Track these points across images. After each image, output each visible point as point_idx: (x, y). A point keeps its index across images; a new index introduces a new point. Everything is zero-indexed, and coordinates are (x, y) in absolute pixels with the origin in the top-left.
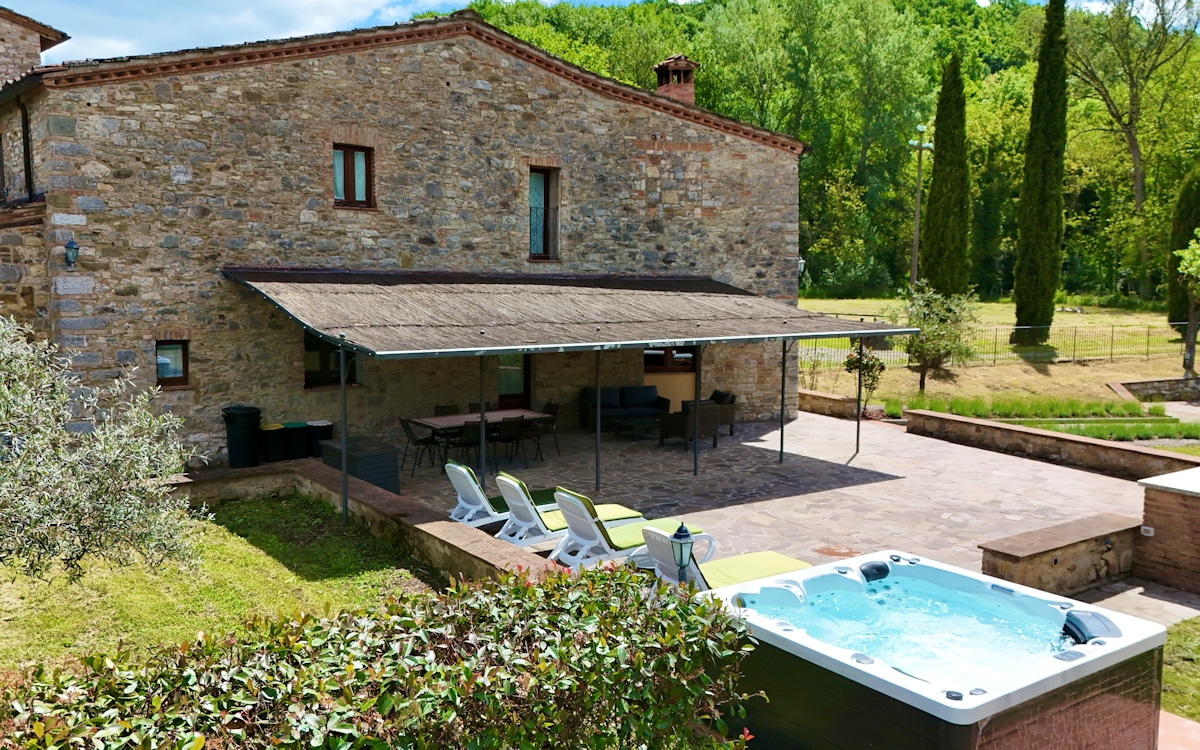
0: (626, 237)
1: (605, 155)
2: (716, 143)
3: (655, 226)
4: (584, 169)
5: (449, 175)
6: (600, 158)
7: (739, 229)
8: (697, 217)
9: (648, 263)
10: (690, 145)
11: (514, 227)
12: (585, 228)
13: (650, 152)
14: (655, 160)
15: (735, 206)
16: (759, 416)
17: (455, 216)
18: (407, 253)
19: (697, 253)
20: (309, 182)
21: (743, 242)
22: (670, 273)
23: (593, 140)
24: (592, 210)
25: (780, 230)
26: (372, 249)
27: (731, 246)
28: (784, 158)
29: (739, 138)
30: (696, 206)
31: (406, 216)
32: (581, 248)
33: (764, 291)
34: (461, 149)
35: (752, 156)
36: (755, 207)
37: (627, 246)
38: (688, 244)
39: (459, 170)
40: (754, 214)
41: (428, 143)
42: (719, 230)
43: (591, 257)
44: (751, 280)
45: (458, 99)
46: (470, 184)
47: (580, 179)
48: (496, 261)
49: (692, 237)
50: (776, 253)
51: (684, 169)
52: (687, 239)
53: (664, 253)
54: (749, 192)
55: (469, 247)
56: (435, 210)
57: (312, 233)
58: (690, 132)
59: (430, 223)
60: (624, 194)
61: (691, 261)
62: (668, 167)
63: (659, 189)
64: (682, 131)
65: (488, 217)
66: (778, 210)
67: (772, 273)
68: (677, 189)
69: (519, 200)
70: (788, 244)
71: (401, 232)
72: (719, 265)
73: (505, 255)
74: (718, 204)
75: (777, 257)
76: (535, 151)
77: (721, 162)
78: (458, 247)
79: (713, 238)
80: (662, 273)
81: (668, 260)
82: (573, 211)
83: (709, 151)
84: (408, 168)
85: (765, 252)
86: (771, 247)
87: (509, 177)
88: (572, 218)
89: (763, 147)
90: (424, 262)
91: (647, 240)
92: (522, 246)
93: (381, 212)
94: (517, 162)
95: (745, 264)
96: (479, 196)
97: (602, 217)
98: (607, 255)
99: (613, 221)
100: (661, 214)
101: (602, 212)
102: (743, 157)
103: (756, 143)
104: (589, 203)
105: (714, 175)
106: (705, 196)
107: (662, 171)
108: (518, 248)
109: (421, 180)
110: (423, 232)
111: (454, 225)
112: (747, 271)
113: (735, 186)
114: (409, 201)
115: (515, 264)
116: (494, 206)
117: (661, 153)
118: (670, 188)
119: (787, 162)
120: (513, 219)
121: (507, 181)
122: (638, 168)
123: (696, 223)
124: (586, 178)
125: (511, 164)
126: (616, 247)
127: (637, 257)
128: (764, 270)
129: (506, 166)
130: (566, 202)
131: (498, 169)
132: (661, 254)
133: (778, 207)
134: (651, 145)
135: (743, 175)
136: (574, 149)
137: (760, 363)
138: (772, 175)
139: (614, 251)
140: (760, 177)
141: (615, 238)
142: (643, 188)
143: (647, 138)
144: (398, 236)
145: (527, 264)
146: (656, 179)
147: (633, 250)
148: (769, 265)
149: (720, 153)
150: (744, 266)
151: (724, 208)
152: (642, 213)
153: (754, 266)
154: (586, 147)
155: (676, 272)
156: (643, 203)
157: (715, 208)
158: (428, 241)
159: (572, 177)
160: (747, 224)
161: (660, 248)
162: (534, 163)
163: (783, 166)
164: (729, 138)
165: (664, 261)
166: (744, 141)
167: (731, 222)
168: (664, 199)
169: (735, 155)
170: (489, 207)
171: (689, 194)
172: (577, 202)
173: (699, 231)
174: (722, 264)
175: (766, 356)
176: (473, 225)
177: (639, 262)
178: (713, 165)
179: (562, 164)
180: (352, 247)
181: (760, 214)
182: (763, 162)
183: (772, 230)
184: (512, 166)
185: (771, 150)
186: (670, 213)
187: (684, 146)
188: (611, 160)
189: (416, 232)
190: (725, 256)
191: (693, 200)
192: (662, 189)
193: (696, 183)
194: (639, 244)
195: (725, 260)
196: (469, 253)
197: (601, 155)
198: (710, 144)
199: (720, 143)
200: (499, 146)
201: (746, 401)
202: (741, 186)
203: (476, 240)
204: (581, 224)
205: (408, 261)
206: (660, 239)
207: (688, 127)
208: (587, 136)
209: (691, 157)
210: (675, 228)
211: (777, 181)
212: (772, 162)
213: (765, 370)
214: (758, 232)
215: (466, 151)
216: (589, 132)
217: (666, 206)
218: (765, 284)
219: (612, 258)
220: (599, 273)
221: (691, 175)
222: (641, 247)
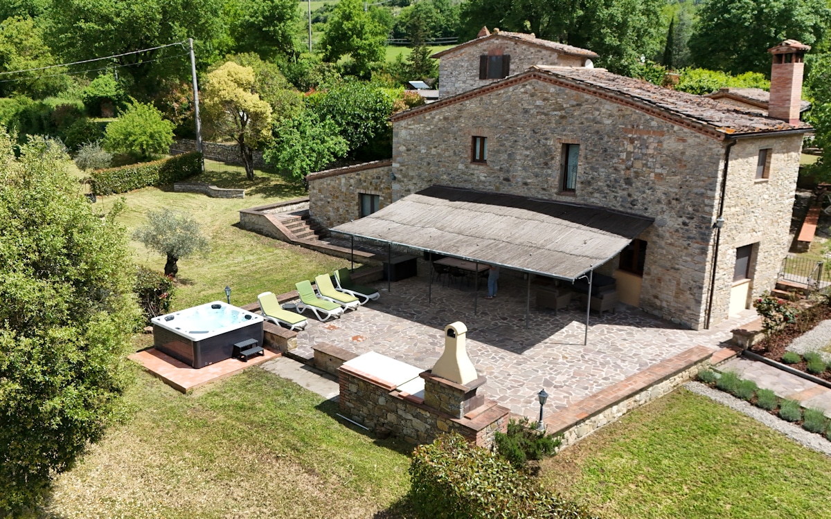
0: (613, 187)
1: (609, 137)
2: (668, 131)
3: (628, 181)
4: (595, 145)
5: (519, 149)
6: (606, 139)
7: (676, 190)
8: (651, 179)
9: (623, 204)
10: (652, 132)
11: (550, 175)
12: (592, 178)
13: (630, 136)
14: (632, 141)
15: (675, 174)
16: (672, 319)
17: (520, 168)
18: (498, 184)
19: (650, 202)
21: (677, 199)
22: (633, 212)
23: (603, 128)
24: (598, 168)
25: (702, 194)
26: (484, 182)
27: (669, 201)
28: (712, 143)
29: (683, 128)
30: (652, 172)
31: (499, 168)
32: (590, 189)
33: (686, 235)
34: (525, 136)
35: (691, 141)
36: (688, 177)
37: (613, 191)
38: (645, 195)
39: (523, 146)
40: (686, 181)
41: (510, 134)
42: (663, 189)
43: (596, 195)
44: (679, 226)
45: (526, 111)
46: (528, 153)
47: (592, 151)
48: (538, 192)
49: (647, 191)
50: (698, 211)
51: (647, 148)
52: (644, 192)
53: (632, 199)
54: (685, 166)
55: (526, 184)
56: (511, 165)
57: (463, 173)
58: (654, 123)
59: (508, 171)
60: (615, 160)
61: (646, 206)
62: (638, 145)
63: (632, 159)
64: (649, 122)
65: (536, 170)
66: (703, 181)
67: (692, 224)
68: (642, 160)
69: (553, 162)
70: (706, 205)
71: (496, 175)
72: (661, 212)
73: (544, 189)
74: (665, 172)
75: (697, 214)
76: (565, 135)
77: (670, 144)
78: (520, 184)
79: (659, 194)
80: (629, 211)
81: (633, 203)
82: (585, 169)
83: (663, 136)
84: (501, 146)
85: (690, 209)
86: (694, 206)
87: (550, 150)
88: (584, 172)
89: (698, 134)
90: (505, 189)
91: (624, 190)
92: (553, 185)
93: (488, 166)
94: (554, 141)
95: (676, 214)
96: (533, 159)
97: (603, 172)
98: (603, 195)
99: (608, 176)
100: (632, 175)
101: (603, 170)
102: (684, 141)
103: (693, 131)
104: (596, 164)
105: (665, 152)
106: (657, 166)
107: (635, 148)
108: (551, 187)
109: (506, 151)
110: (506, 175)
111: (519, 173)
112: (677, 220)
113: (677, 160)
114: (500, 161)
115: (549, 195)
116: (540, 164)
117: (635, 136)
118: (638, 159)
119: (714, 146)
120: (549, 171)
121: (548, 153)
122: (623, 144)
123: (651, 182)
124: (596, 150)
125: (550, 143)
126: (608, 191)
127: (618, 199)
128: (687, 221)
129: (548, 144)
130: (581, 163)
131: (543, 146)
132: (629, 199)
133: (703, 178)
134: (631, 132)
135: (683, 153)
136: (589, 133)
137: (678, 284)
138: (702, 154)
139: (607, 193)
140: (694, 155)
141: (608, 186)
142: (624, 157)
143: (629, 127)
144: (494, 177)
145: (555, 195)
146: (631, 153)
147: (616, 194)
148: (692, 218)
149: (670, 138)
150: (675, 216)
151: (667, 175)
152: (623, 172)
153: (681, 217)
154: (597, 132)
155: (637, 212)
156: (623, 167)
157: (662, 174)
158: (507, 180)
159: (586, 149)
160: (681, 188)
161: (629, 195)
162: (563, 142)
163: (710, 149)
164: (676, 128)
165: (631, 204)
166: (686, 130)
167: (671, 185)
168: (634, 165)
169: (679, 140)
170: (537, 164)
171: (649, 163)
172: (588, 163)
173: (651, 188)
174: (663, 212)
175: (682, 281)
176: (529, 173)
177: (618, 202)
178: (665, 146)
179: (580, 142)
180: (476, 180)
181: (690, 181)
182: (697, 145)
183: (696, 194)
185: (703, 137)
186: (637, 175)
187: (648, 132)
188: (611, 140)
189: (502, 176)
190: (665, 207)
191: (650, 168)
192: (635, 159)
193: (652, 157)
194: (619, 191)
195: (664, 209)
196: (526, 187)
197: (606, 137)
198: (664, 132)
199: (670, 131)
200: (545, 134)
201: (666, 306)
202: (680, 161)
203: (529, 181)
204: (590, 176)
205: (498, 188)
206: (630, 190)
207: (653, 120)
208: (599, 125)
209: (651, 140)
210: (639, 184)
211: (705, 159)
212: (703, 145)
213: (680, 289)
214: (687, 194)
215: (527, 137)
216: (600, 123)
217: (635, 170)
218: (687, 230)
219: (605, 197)
220: (599, 205)
221: (651, 151)
222: (621, 193)
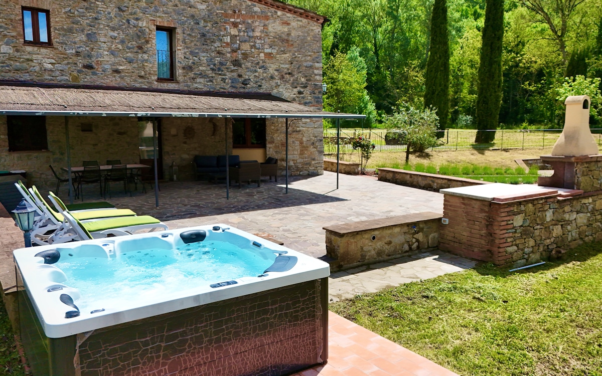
0: (219, 69)
1: (205, 21)
2: (272, 16)
3: (237, 63)
4: (192, 29)
5: (101, 29)
6: (202, 23)
7: (287, 66)
8: (262, 58)
9: (233, 85)
10: (256, 16)
11: (147, 61)
12: (193, 63)
13: (232, 20)
14: (235, 25)
15: (284, 52)
16: (301, 173)
17: (106, 53)
18: (75, 73)
19: (263, 80)
20: (6, 29)
21: (289, 74)
22: (247, 90)
23: (198, 12)
24: (198, 53)
25: (311, 67)
26: (51, 70)
27: (283, 75)
28: (313, 25)
29: (286, 13)
30: (261, 52)
31: (74, 51)
32: (191, 75)
33: (302, 102)
34: (109, 13)
35: (294, 24)
36: (296, 54)
37: (220, 74)
38: (257, 74)
39: (108, 26)
40: (295, 57)
41: (87, 9)
42: (274, 67)
43: (198, 80)
44: (295, 96)
46: (116, 35)
47: (189, 35)
48: (135, 81)
49: (259, 70)
50: (310, 80)
51: (253, 31)
52: (256, 71)
53: (243, 79)
54: (292, 45)
55: (117, 71)
56: (93, 49)
57: (10, 59)
58: (256, 9)
59: (90, 56)
60: (217, 44)
61: (259, 84)
62: (243, 29)
63: (238, 42)
64: (251, 8)
65: (129, 55)
66: (310, 56)
67: (307, 92)
68: (249, 42)
69: (149, 46)
70: (316, 75)
71: (70, 61)
72: (276, 87)
73: (141, 77)
74: (274, 51)
75: (310, 83)
76: (159, 17)
77: (275, 27)
78: (109, 71)
79: (271, 71)
80: (242, 90)
81: (245, 83)
82: (185, 53)
83: (268, 20)
84: (73, 23)
85: (303, 80)
86: (306, 76)
87: (142, 31)
88: (185, 57)
89: (300, 19)
90: (87, 79)
91: (232, 71)
92: (152, 72)
93: (56, 49)
94: (147, 23)
95: (291, 86)
96: (122, 42)
97: (204, 57)
98: (208, 79)
99: (211, 60)
100: (240, 56)
101: (204, 54)
102: (288, 24)
103: (296, 16)
104: (196, 49)
105: (271, 34)
106: (266, 46)
107: (239, 31)
108: (150, 73)
109: (83, 31)
110: (86, 62)
111: (106, 58)
112: (292, 91)
113: (284, 41)
114: (75, 43)
115: (148, 82)
116: (133, 48)
117: (238, 20)
118: (245, 41)
119: (315, 28)
120: (145, 56)
121: (141, 34)
122: (225, 29)
123: (261, 62)
124: (193, 34)
125: (143, 24)
126: (214, 75)
127: (227, 81)
128: (302, 90)
129: (140, 25)
130: (181, 48)
131: (134, 26)
132: (241, 80)
133: (309, 53)
134: (232, 16)
135: (289, 34)
136: (185, 17)
137: (301, 143)
138: (306, 35)
139: (212, 77)
140: (299, 36)
141: (212, 69)
142: (229, 41)
143: (230, 12)
144: (68, 63)
145: (156, 83)
146: (236, 36)
147: (224, 77)
148: (306, 87)
149: (275, 22)
150: (291, 88)
151: (277, 53)
152: (229, 55)
153: (296, 87)
154: (193, 16)
155: (250, 90)
156: (229, 50)
157: (272, 54)
158: (89, 67)
159: (184, 33)
160: (292, 63)
161: (240, 76)
162: (158, 24)
163: (312, 30)
164: (279, 13)
165: (243, 84)
166: (288, 15)
167: (282, 62)
168: (241, 47)
169: (283, 23)
170: (130, 48)
171: (257, 45)
172: (187, 48)
173: (263, 67)
174: (278, 86)
175: (304, 139)
176: (119, 59)
177: (227, 84)
178: (270, 29)
179: (177, 25)
180: (37, 68)
181: (299, 57)
182: (300, 27)
183: (306, 67)
184: (144, 25)
185: (305, 20)
186: (246, 56)
187: (253, 17)
188: (209, 25)
189: (81, 62)
190: (279, 81)
191: (259, 49)
192: (240, 42)
193: (260, 39)
194: (227, 73)
195: (279, 84)
196: (117, 75)
197: (202, 22)
198: (268, 16)
199: (275, 16)
200: (135, 13)
201: (293, 165)
202: (287, 41)
203: (121, 68)
204: (191, 61)
205: (76, 78)
206: (240, 71)
207: (255, 6)
208: (193, 10)
209: (257, 24)
210: (249, 64)
211: (309, 39)
212: (305, 27)
213: (304, 147)
214: (298, 68)
215: (112, 15)
216: (194, 8)
217: (242, 51)
218: (303, 98)
219: (211, 81)
220: (203, 90)
221: (257, 34)
222: (229, 75)
